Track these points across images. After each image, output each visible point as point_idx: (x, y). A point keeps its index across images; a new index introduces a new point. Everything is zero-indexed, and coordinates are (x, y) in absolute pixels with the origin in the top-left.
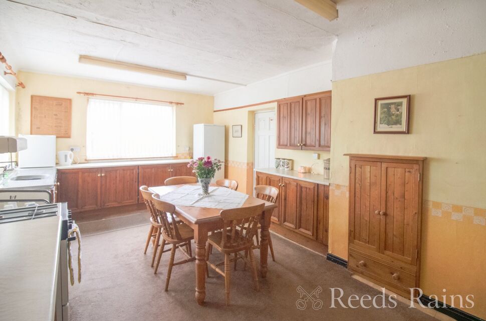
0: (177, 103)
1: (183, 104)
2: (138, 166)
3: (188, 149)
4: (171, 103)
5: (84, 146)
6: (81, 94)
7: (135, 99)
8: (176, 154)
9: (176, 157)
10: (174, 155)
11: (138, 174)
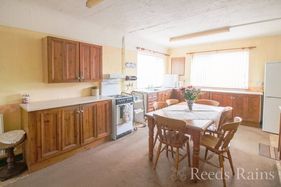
0: (250, 48)
1: (256, 47)
2: (210, 92)
3: (261, 84)
4: (243, 48)
5: (189, 80)
6: (188, 54)
7: (216, 51)
8: (249, 87)
9: (249, 90)
10: (247, 88)
11: (210, 96)
